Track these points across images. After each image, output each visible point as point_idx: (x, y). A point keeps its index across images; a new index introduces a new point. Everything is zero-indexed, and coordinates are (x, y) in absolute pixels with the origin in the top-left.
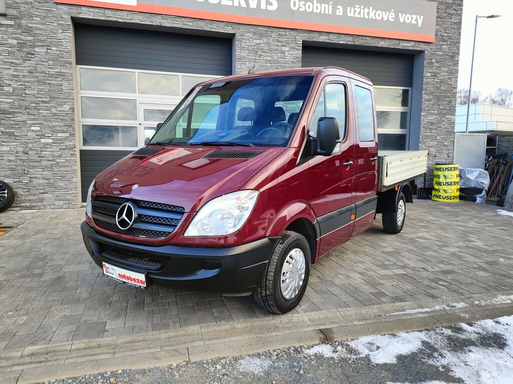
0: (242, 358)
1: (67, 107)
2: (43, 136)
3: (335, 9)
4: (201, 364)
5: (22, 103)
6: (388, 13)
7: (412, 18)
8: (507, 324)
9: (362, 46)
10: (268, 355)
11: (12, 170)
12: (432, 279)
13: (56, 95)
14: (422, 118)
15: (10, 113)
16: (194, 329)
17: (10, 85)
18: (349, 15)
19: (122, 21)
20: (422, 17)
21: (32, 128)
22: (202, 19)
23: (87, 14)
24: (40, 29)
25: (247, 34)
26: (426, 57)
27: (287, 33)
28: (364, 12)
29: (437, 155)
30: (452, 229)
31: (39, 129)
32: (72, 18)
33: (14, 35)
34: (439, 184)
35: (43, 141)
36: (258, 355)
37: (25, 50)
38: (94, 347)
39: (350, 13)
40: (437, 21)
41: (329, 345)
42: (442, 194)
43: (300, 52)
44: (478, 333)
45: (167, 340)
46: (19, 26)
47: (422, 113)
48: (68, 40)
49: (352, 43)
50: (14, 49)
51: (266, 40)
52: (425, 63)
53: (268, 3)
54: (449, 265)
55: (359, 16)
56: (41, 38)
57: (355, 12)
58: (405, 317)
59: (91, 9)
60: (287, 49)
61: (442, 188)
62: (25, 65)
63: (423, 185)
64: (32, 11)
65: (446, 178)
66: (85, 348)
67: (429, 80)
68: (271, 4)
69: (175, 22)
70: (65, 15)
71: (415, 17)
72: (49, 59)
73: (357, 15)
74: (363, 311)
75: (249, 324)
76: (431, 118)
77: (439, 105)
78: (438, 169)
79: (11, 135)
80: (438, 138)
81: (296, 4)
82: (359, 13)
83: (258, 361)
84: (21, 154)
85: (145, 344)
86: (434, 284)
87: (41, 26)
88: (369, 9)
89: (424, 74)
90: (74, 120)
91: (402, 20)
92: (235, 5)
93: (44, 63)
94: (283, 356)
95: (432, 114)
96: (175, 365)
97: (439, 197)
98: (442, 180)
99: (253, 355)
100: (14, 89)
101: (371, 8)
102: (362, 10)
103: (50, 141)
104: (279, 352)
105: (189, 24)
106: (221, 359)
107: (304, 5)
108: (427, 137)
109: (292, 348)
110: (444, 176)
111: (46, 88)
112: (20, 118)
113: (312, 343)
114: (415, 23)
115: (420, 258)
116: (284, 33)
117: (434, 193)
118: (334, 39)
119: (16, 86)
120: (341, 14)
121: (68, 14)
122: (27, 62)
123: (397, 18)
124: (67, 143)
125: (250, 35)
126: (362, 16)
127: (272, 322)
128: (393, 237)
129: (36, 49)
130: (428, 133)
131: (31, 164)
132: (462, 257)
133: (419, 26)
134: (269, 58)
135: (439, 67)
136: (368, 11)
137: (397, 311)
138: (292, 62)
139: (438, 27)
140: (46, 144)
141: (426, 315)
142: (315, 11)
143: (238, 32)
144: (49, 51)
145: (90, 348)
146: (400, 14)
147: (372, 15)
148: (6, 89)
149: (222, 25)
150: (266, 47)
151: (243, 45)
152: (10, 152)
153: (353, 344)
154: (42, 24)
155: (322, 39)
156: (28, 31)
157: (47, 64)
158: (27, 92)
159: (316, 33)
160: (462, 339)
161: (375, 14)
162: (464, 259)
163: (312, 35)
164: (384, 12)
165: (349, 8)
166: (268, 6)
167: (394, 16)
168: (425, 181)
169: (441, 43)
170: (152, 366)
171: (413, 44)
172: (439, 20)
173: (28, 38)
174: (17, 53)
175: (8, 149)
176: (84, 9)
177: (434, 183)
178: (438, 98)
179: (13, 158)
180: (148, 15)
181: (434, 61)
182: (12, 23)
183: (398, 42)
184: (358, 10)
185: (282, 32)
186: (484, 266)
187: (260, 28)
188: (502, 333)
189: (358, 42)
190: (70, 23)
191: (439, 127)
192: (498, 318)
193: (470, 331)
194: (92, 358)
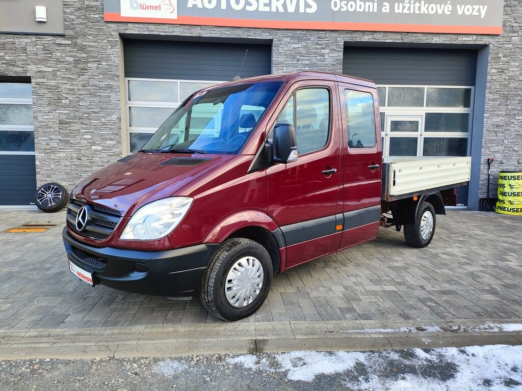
0: (163, 360)
1: (114, 117)
2: (94, 144)
3: (380, 6)
4: (121, 361)
5: (77, 114)
6: (443, 6)
7: (473, 9)
8: (473, 355)
9: (412, 44)
10: (189, 360)
11: (68, 174)
12: (422, 298)
13: (105, 106)
14: (485, 120)
15: (66, 123)
16: (139, 328)
17: (67, 98)
18: (397, 11)
19: (164, 34)
20: (486, 7)
21: (85, 136)
22: (240, 27)
23: (133, 30)
24: (92, 46)
25: (284, 39)
26: (490, 51)
27: (327, 35)
28: (414, 7)
29: (504, 161)
30: (492, 246)
31: (90, 137)
32: (120, 35)
33: (71, 53)
34: (504, 194)
35: (93, 148)
36: (179, 359)
37: (80, 66)
38: (44, 336)
39: (398, 9)
40: (505, 11)
41: (255, 356)
42: (507, 205)
43: (341, 54)
44: (430, 361)
45: (109, 337)
46: (75, 45)
47: (485, 115)
48: (116, 54)
49: (401, 41)
50: (71, 66)
51: (304, 44)
52: (490, 58)
53: (307, 5)
54: (456, 284)
55: (408, 12)
56: (93, 54)
57: (404, 8)
58: (356, 336)
59: (136, 25)
60: (327, 51)
61: (507, 198)
62: (80, 79)
63: (486, 195)
64: (86, 30)
65: (512, 188)
66: (36, 337)
67: (494, 78)
68: (310, 7)
69: (213, 32)
70: (114, 31)
71: (476, 7)
72: (100, 74)
73: (406, 11)
74: (316, 326)
75: (192, 329)
76: (496, 120)
77: (507, 105)
78: (504, 178)
79: (67, 142)
80: (506, 142)
81: (337, 3)
82: (409, 9)
83: (176, 364)
84: (75, 160)
85: (88, 337)
86: (420, 304)
87: (93, 44)
88: (420, 3)
89: (489, 71)
90: (120, 129)
91: (460, 12)
92: (272, 11)
93: (95, 77)
94: (202, 362)
95: (498, 115)
96: (98, 359)
97: (503, 209)
98: (507, 189)
99: (176, 359)
100: (70, 101)
101: (423, 2)
102: (412, 5)
103: (100, 148)
104: (201, 357)
105: (227, 33)
106: (143, 358)
107: (346, 5)
108: (492, 141)
109: (217, 356)
110: (510, 185)
111: (96, 100)
112: (76, 127)
113: (239, 353)
114: (477, 14)
115: (427, 276)
116: (324, 35)
117: (498, 204)
118: (379, 38)
119: (72, 99)
120: (388, 11)
121: (116, 31)
122: (81, 77)
123: (454, 11)
124: (114, 150)
125: (288, 39)
126: (412, 12)
127: (216, 329)
128: (415, 251)
129: (89, 65)
130: (492, 136)
131: (83, 169)
132: (478, 277)
133: (483, 17)
134: (307, 62)
135: (507, 62)
136: (419, 5)
137: (354, 328)
138: (332, 65)
139: (506, 17)
140: (96, 151)
141: (381, 336)
142: (358, 10)
143: (276, 37)
144: (99, 66)
145: (41, 336)
146: (458, 6)
147: (424, 9)
148: (64, 101)
149: (260, 31)
150: (304, 51)
151: (281, 50)
152: (66, 158)
153: (279, 358)
154: (94, 42)
155: (366, 38)
156: (82, 49)
157: (97, 77)
158: (81, 104)
159: (359, 33)
160: (405, 365)
161: (427, 9)
162: (479, 280)
163: (355, 35)
164: (438, 6)
165: (396, 4)
166: (307, 9)
167: (450, 8)
168: (488, 191)
169: (510, 35)
170: (78, 358)
171: (475, 37)
172: (508, 8)
173: (83, 55)
174: (73, 69)
175: (65, 155)
176: (130, 25)
177: (499, 193)
178: (506, 97)
179: (69, 164)
180: (188, 27)
181: (500, 55)
182: (69, 42)
183: (456, 36)
184: (407, 5)
185: (322, 34)
186: (498, 288)
187: (299, 32)
188: (458, 364)
189: (408, 39)
190: (118, 39)
191: (507, 130)
192: (466, 347)
193: (421, 358)
194: (34, 345)
